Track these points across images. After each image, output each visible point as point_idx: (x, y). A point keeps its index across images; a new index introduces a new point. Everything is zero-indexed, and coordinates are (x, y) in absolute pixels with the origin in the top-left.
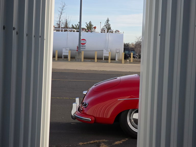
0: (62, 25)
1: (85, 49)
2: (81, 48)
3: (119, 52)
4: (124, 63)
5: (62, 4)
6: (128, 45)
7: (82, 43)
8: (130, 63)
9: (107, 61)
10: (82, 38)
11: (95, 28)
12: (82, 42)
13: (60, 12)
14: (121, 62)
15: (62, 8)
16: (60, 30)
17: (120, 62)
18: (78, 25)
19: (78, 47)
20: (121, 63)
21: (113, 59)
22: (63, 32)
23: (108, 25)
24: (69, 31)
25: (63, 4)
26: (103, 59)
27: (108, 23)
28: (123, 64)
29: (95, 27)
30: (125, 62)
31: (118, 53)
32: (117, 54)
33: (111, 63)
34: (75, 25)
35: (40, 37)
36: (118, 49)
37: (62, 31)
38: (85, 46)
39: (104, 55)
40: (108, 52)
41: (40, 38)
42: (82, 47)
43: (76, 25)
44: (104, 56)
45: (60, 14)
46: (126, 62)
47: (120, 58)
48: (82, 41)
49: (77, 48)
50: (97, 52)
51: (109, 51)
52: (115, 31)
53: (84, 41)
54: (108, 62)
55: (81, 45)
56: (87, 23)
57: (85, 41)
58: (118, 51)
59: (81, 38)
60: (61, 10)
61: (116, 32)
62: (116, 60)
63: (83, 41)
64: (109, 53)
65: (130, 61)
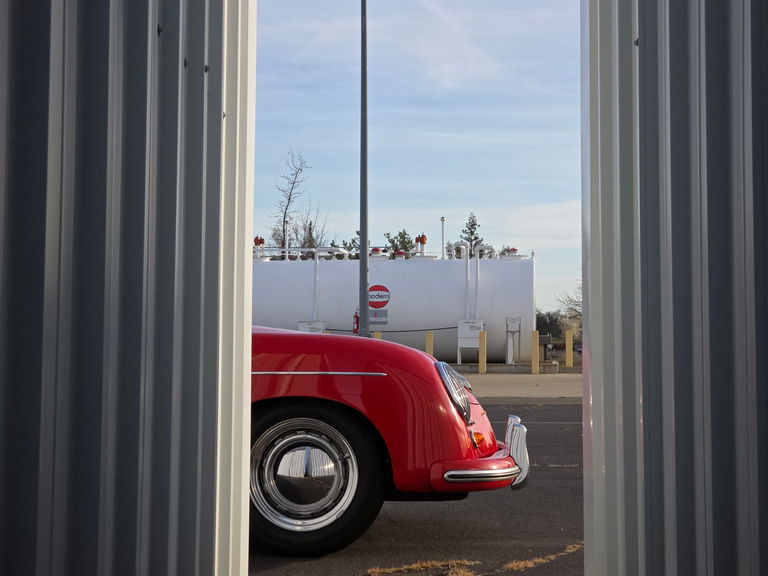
0: (294, 236)
1: (385, 323)
2: (372, 319)
3: (519, 331)
4: (540, 373)
5: (291, 163)
6: (556, 320)
7: (371, 300)
8: (564, 370)
9: (474, 368)
10: (371, 283)
11: (421, 240)
12: (373, 296)
13: (283, 193)
14: (526, 368)
15: (292, 178)
16: (287, 254)
17: (524, 367)
18: (354, 241)
19: (356, 316)
20: (530, 373)
21: (497, 360)
22: (299, 260)
23: (474, 243)
24: (320, 257)
25: (298, 164)
26: (459, 361)
27: (472, 233)
28: (536, 377)
29: (423, 236)
30: (544, 369)
31: (513, 333)
32: (510, 341)
33: (487, 372)
34: (345, 245)
35: (207, 69)
36: (513, 320)
37: (292, 258)
38: (385, 313)
39: (462, 344)
40: (477, 333)
41: (206, 75)
42: (375, 316)
43: (349, 241)
44: (462, 349)
45: (286, 200)
46: (547, 369)
47: (524, 355)
48: (371, 293)
49: (353, 320)
50: (432, 332)
51: (478, 328)
52: (501, 250)
53: (381, 293)
54: (477, 372)
55: (370, 308)
56: (392, 237)
57: (386, 293)
58: (514, 327)
59: (368, 281)
60: (286, 185)
61: (503, 254)
62: (510, 361)
63: (376, 293)
64: (482, 334)
65: (563, 362)
